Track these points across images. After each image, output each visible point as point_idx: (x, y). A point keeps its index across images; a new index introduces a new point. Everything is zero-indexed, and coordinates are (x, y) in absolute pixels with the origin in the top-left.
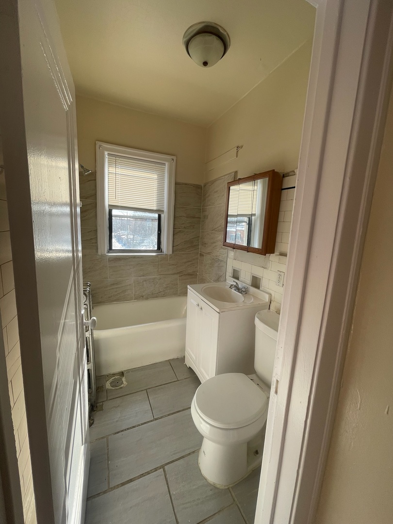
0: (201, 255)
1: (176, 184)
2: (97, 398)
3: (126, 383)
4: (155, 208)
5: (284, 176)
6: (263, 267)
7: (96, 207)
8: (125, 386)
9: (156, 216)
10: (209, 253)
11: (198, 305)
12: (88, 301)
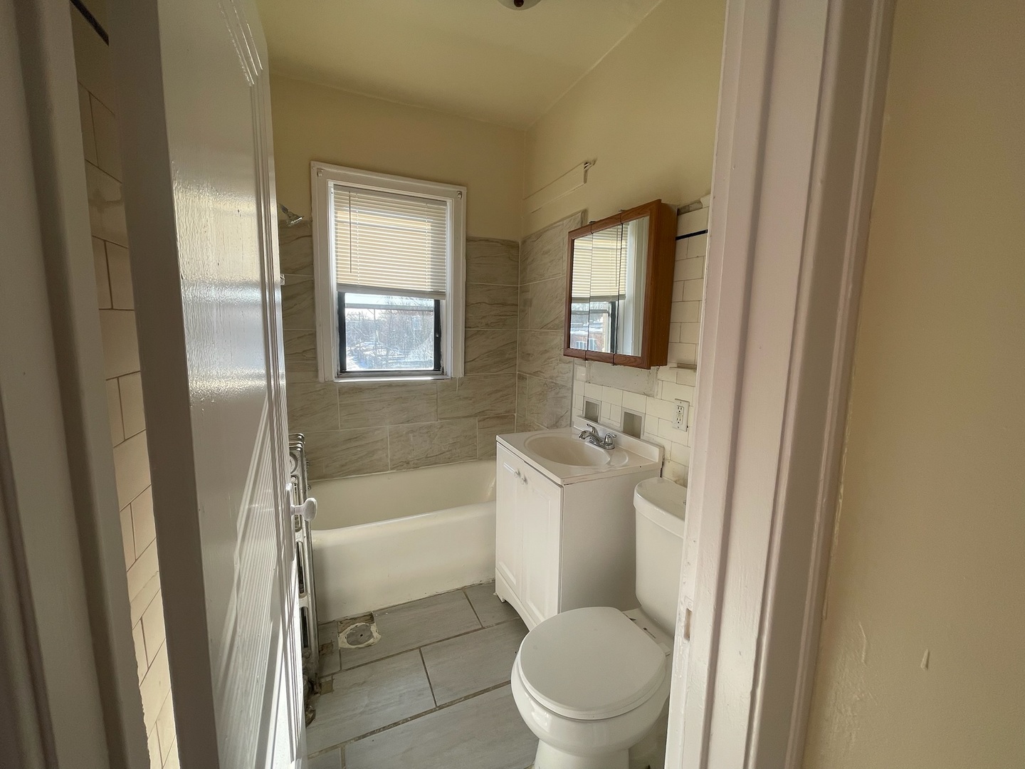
0: (522, 378)
1: (468, 240)
2: (321, 668)
3: (379, 637)
4: (428, 288)
5: (680, 212)
6: (645, 394)
7: (313, 288)
8: (376, 641)
9: (431, 303)
10: (536, 374)
11: (519, 474)
12: (299, 469)
